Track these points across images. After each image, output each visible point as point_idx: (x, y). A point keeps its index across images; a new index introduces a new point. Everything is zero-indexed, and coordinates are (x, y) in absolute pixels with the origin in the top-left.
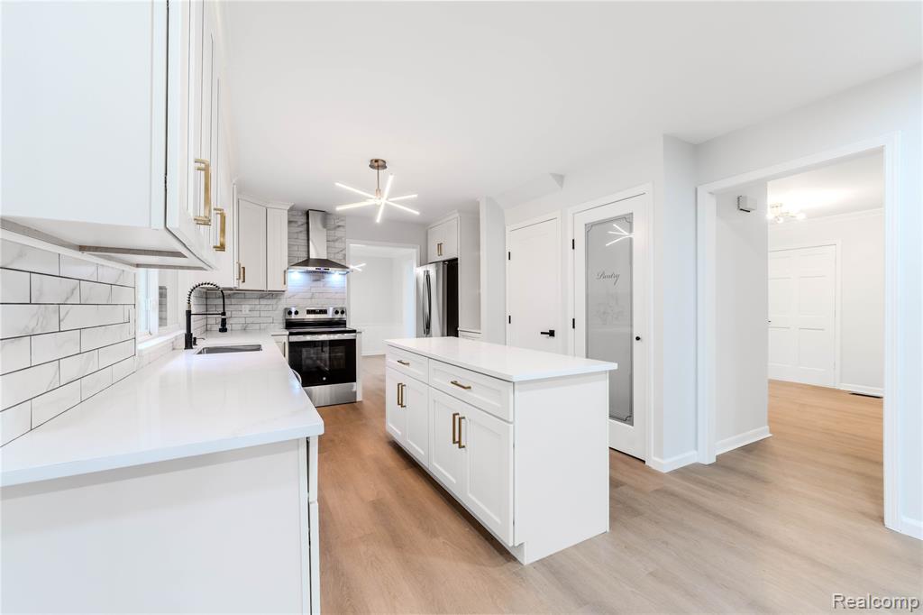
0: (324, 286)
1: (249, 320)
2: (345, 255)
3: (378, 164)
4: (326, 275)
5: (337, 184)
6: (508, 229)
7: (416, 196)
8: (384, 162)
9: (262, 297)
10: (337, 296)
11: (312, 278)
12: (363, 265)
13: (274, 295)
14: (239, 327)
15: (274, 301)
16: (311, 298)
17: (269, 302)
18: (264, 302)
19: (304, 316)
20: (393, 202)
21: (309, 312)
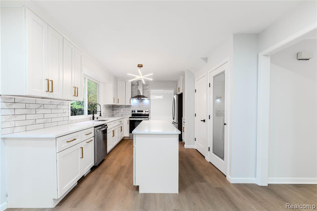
0: (143, 103)
1: (123, 114)
2: (149, 94)
3: (140, 66)
4: (143, 100)
5: (128, 74)
6: (195, 81)
7: (152, 74)
8: (142, 65)
9: (126, 107)
10: (147, 106)
11: (140, 101)
12: (162, 96)
13: (129, 106)
14: (120, 115)
15: (129, 108)
16: (139, 107)
17: (128, 108)
18: (126, 108)
19: (136, 112)
20: (145, 77)
21: (138, 111)
